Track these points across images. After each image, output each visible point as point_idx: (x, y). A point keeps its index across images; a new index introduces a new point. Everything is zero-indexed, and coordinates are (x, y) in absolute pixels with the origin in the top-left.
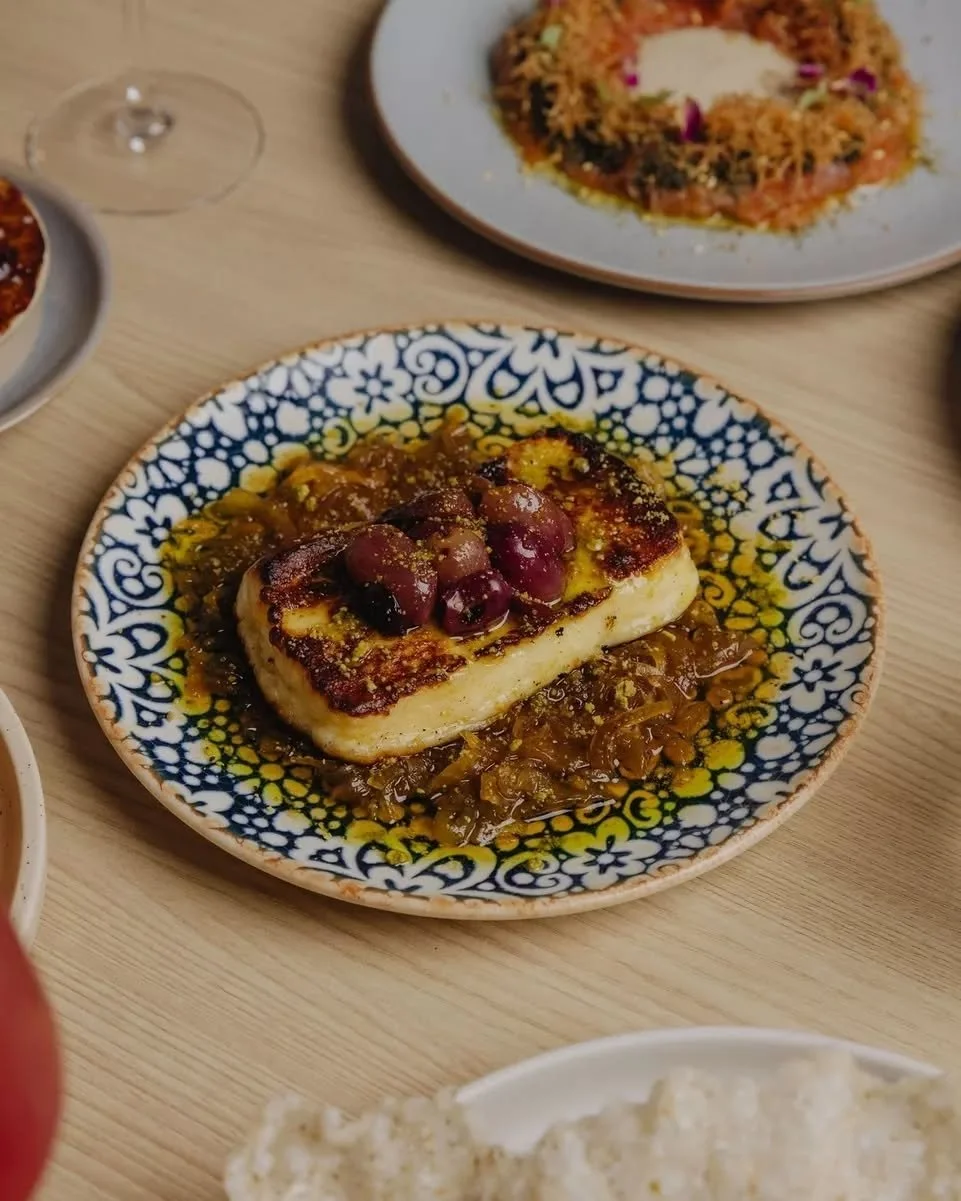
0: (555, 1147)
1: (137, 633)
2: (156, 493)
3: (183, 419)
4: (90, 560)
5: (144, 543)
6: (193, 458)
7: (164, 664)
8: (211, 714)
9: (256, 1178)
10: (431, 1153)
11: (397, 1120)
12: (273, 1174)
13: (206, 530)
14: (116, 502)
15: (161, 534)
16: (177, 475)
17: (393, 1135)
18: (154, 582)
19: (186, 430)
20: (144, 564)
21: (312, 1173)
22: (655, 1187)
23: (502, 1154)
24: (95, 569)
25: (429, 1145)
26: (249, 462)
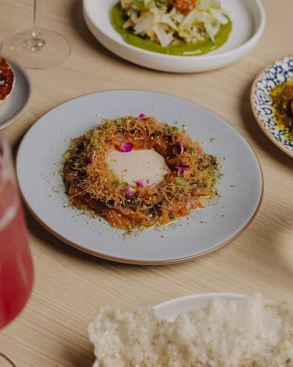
0: (181, 319)
1: (266, 110)
2: (268, 79)
3: (274, 63)
4: (254, 91)
5: (266, 90)
6: (276, 73)
7: (272, 118)
8: (285, 130)
9: (96, 329)
10: (145, 323)
11: (135, 314)
12: (101, 328)
13: (280, 91)
14: (259, 79)
15: (269, 89)
16: (273, 77)
17: (134, 318)
18: (268, 100)
19: (275, 66)
20: (266, 95)
21: (111, 328)
22: (209, 329)
23: (166, 322)
24: (255, 93)
25: (144, 321)
26: (289, 77)
